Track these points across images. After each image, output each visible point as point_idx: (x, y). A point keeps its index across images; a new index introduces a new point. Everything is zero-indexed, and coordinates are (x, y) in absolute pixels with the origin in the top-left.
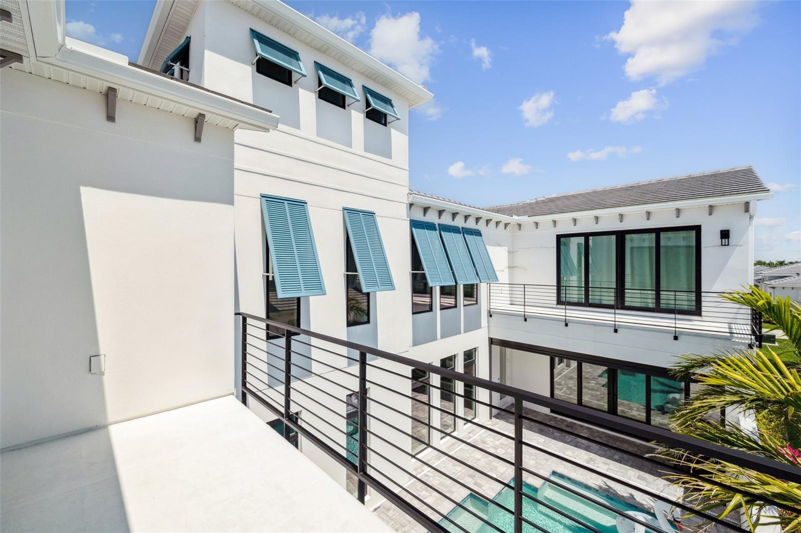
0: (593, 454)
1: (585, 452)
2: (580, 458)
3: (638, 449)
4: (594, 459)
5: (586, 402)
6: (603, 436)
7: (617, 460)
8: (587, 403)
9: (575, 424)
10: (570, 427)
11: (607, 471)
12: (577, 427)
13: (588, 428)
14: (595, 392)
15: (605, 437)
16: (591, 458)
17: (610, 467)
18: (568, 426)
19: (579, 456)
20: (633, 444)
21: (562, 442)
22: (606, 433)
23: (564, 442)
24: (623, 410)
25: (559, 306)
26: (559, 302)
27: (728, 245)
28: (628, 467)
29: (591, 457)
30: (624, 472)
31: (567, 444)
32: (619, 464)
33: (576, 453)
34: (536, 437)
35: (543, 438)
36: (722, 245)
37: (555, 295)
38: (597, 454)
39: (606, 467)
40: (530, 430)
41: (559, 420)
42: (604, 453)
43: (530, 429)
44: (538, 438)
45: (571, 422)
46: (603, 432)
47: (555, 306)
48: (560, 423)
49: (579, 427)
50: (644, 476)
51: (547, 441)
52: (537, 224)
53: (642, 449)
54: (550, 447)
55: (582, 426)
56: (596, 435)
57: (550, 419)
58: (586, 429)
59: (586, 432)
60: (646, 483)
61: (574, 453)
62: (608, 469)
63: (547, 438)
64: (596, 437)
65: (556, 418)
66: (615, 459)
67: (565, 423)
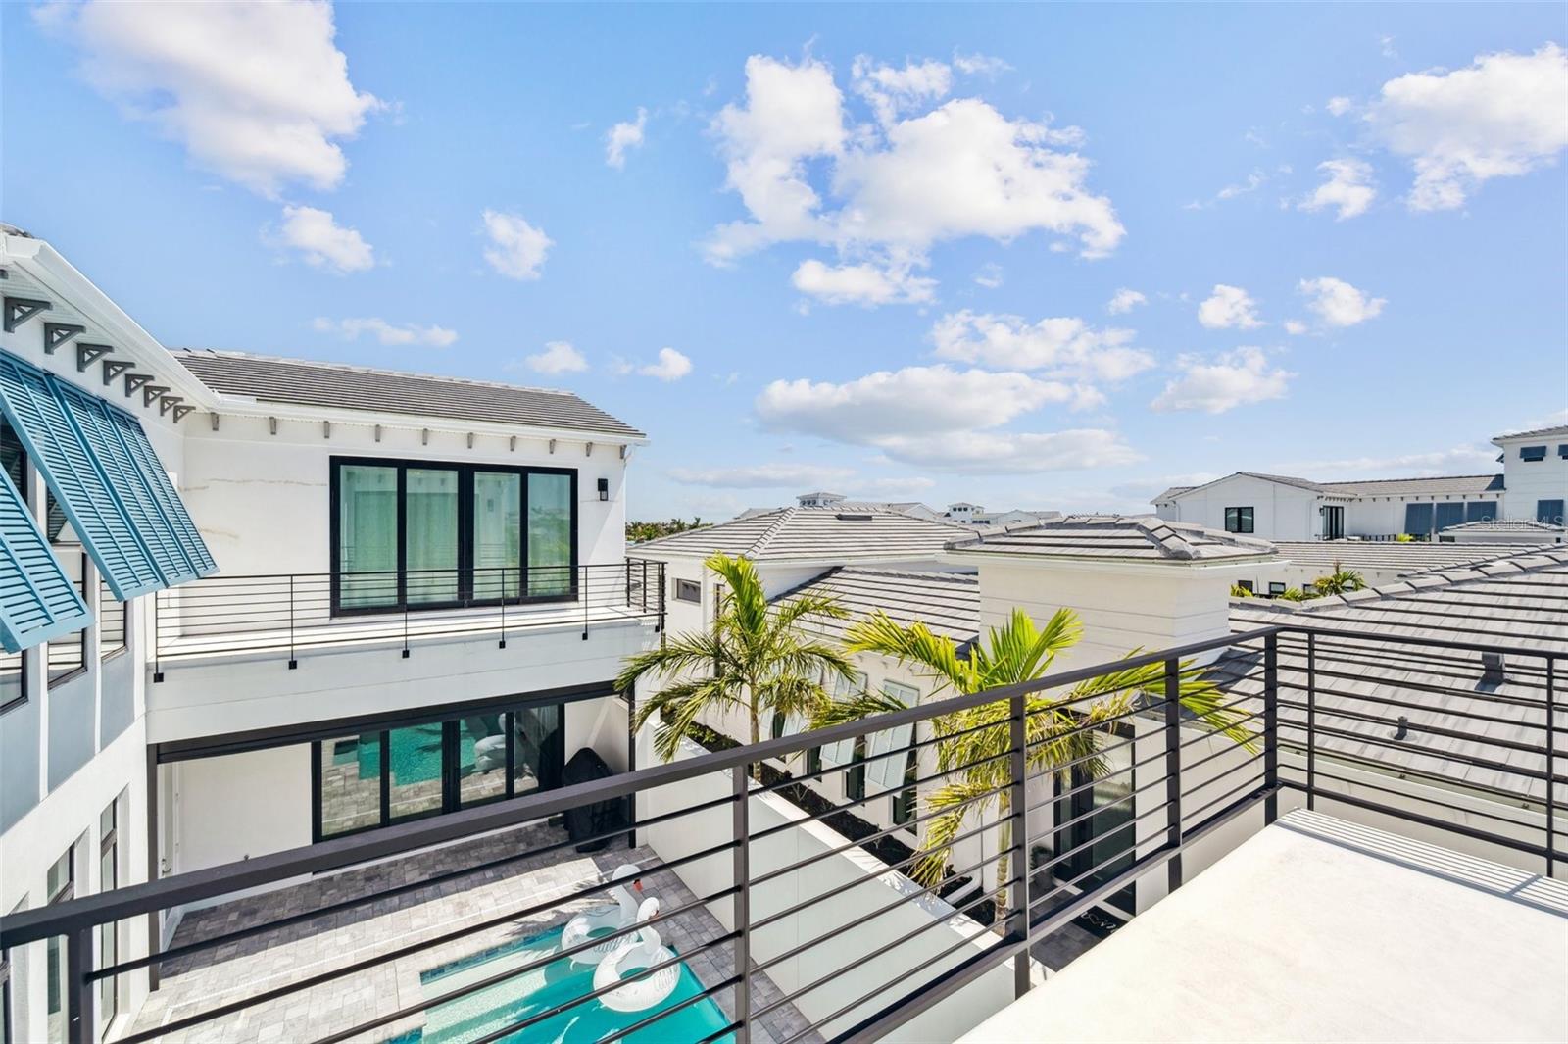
0: (456, 895)
1: (440, 900)
2: (443, 916)
3: (505, 844)
4: (463, 900)
5: (360, 820)
6: (442, 856)
7: (494, 877)
8: (363, 822)
9: (378, 866)
10: (376, 877)
11: (497, 905)
12: (388, 870)
13: (407, 860)
14: (357, 795)
15: (447, 855)
16: (458, 903)
17: (497, 896)
18: (369, 879)
19: (439, 914)
20: (489, 842)
21: (386, 913)
22: (441, 850)
23: (390, 911)
24: (432, 799)
25: (336, 621)
26: (337, 610)
27: (606, 500)
28: (517, 878)
29: (457, 900)
30: (518, 888)
31: (399, 909)
32: (501, 882)
33: (429, 913)
34: (326, 943)
35: (342, 935)
36: (601, 500)
37: (328, 595)
38: (462, 891)
39: (490, 900)
40: (297, 939)
41: (341, 879)
42: (470, 881)
43: (294, 936)
44: (331, 941)
45: (368, 869)
46: (437, 851)
47: (327, 621)
48: (349, 884)
49: (393, 868)
50: (544, 874)
51: (356, 933)
52: (273, 423)
53: (510, 840)
54: (374, 937)
55: (395, 863)
56: (431, 862)
57: (321, 888)
58: (406, 863)
59: (410, 868)
60: (552, 882)
61: (427, 916)
62: (496, 900)
63: (351, 926)
64: (434, 865)
65: (331, 879)
66: (492, 878)
67: (358, 878)
